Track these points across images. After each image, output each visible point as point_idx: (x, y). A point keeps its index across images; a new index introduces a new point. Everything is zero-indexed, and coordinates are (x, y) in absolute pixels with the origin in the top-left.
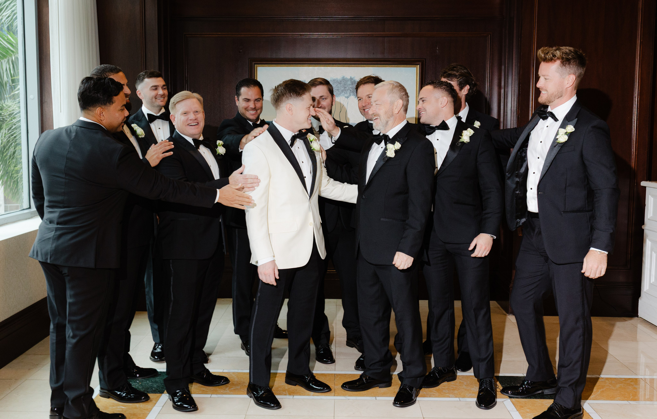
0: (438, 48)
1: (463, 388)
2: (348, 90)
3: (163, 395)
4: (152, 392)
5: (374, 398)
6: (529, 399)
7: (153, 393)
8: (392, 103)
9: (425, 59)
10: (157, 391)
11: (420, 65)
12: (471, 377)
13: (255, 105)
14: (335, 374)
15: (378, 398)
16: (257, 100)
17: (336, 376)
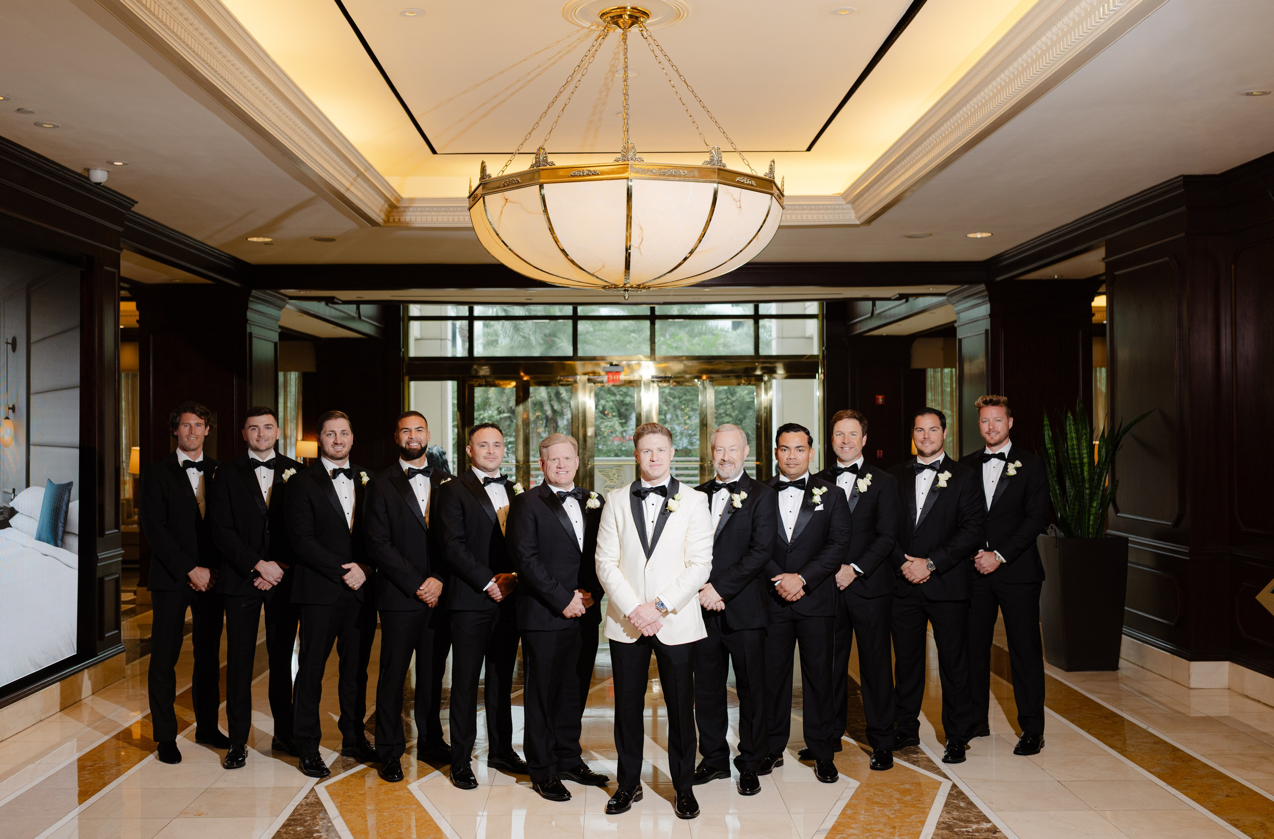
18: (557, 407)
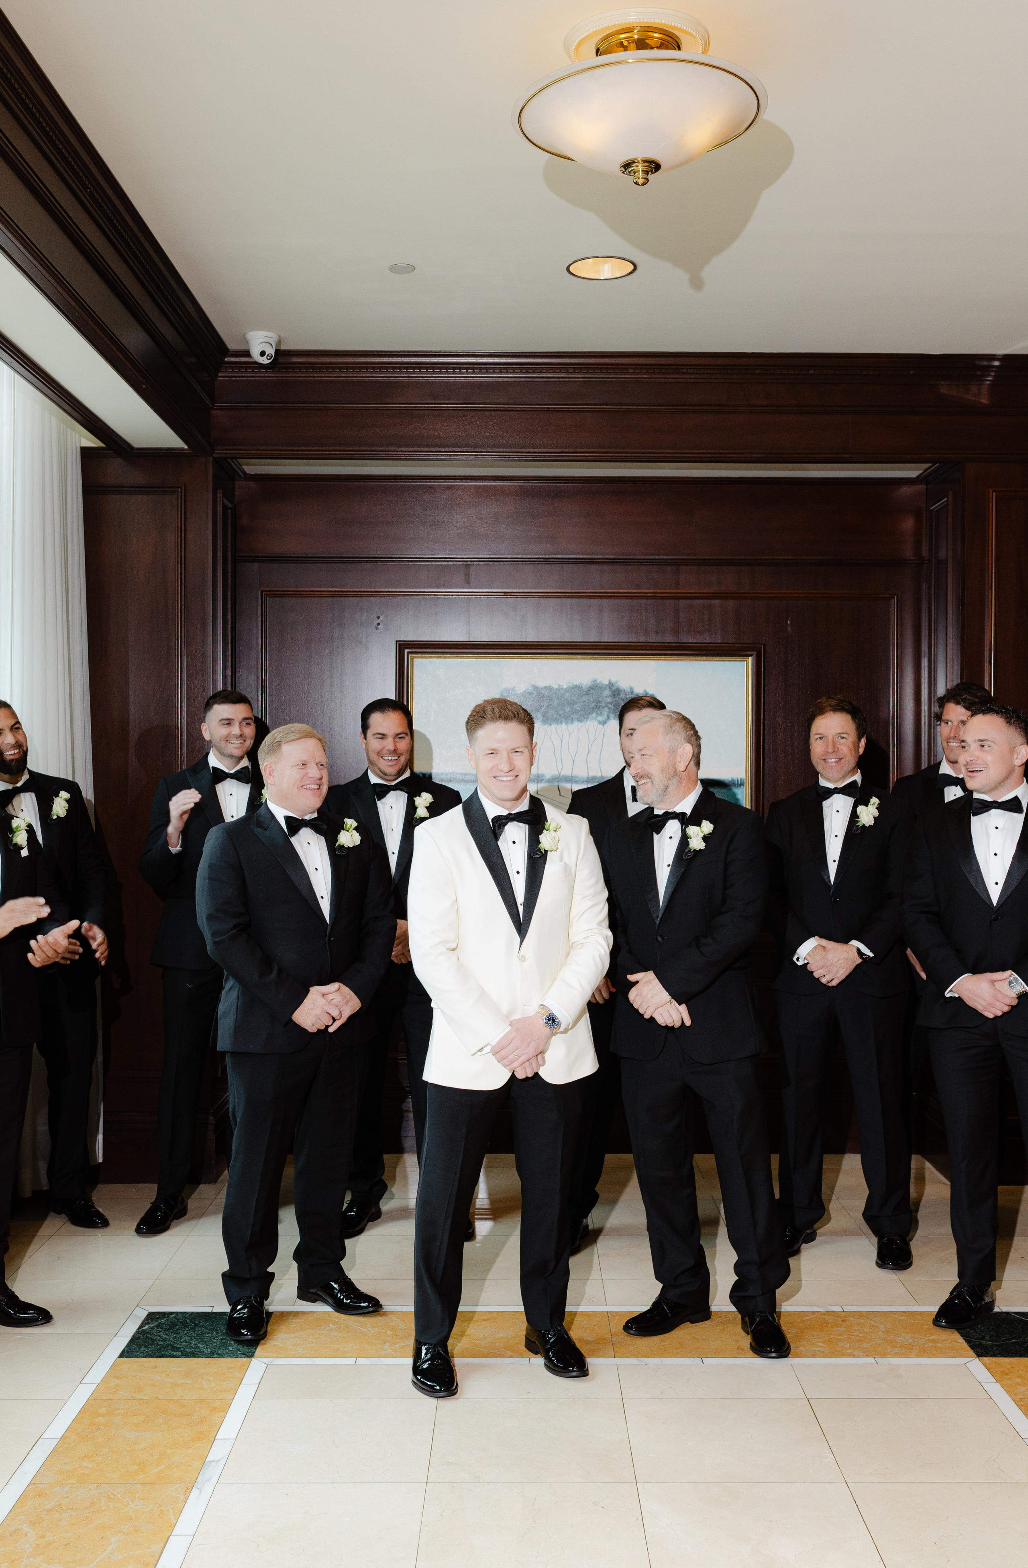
0: (791, 622)
1: (878, 1337)
2: (603, 707)
3: (254, 1360)
4: (229, 1356)
5: (698, 1361)
6: (1018, 1358)
7: (231, 1357)
8: (673, 752)
9: (765, 645)
10: (239, 1352)
11: (755, 656)
12: (892, 1315)
13: (395, 746)
14: (607, 1312)
15: (706, 1360)
16: (400, 736)
17: (610, 1316)
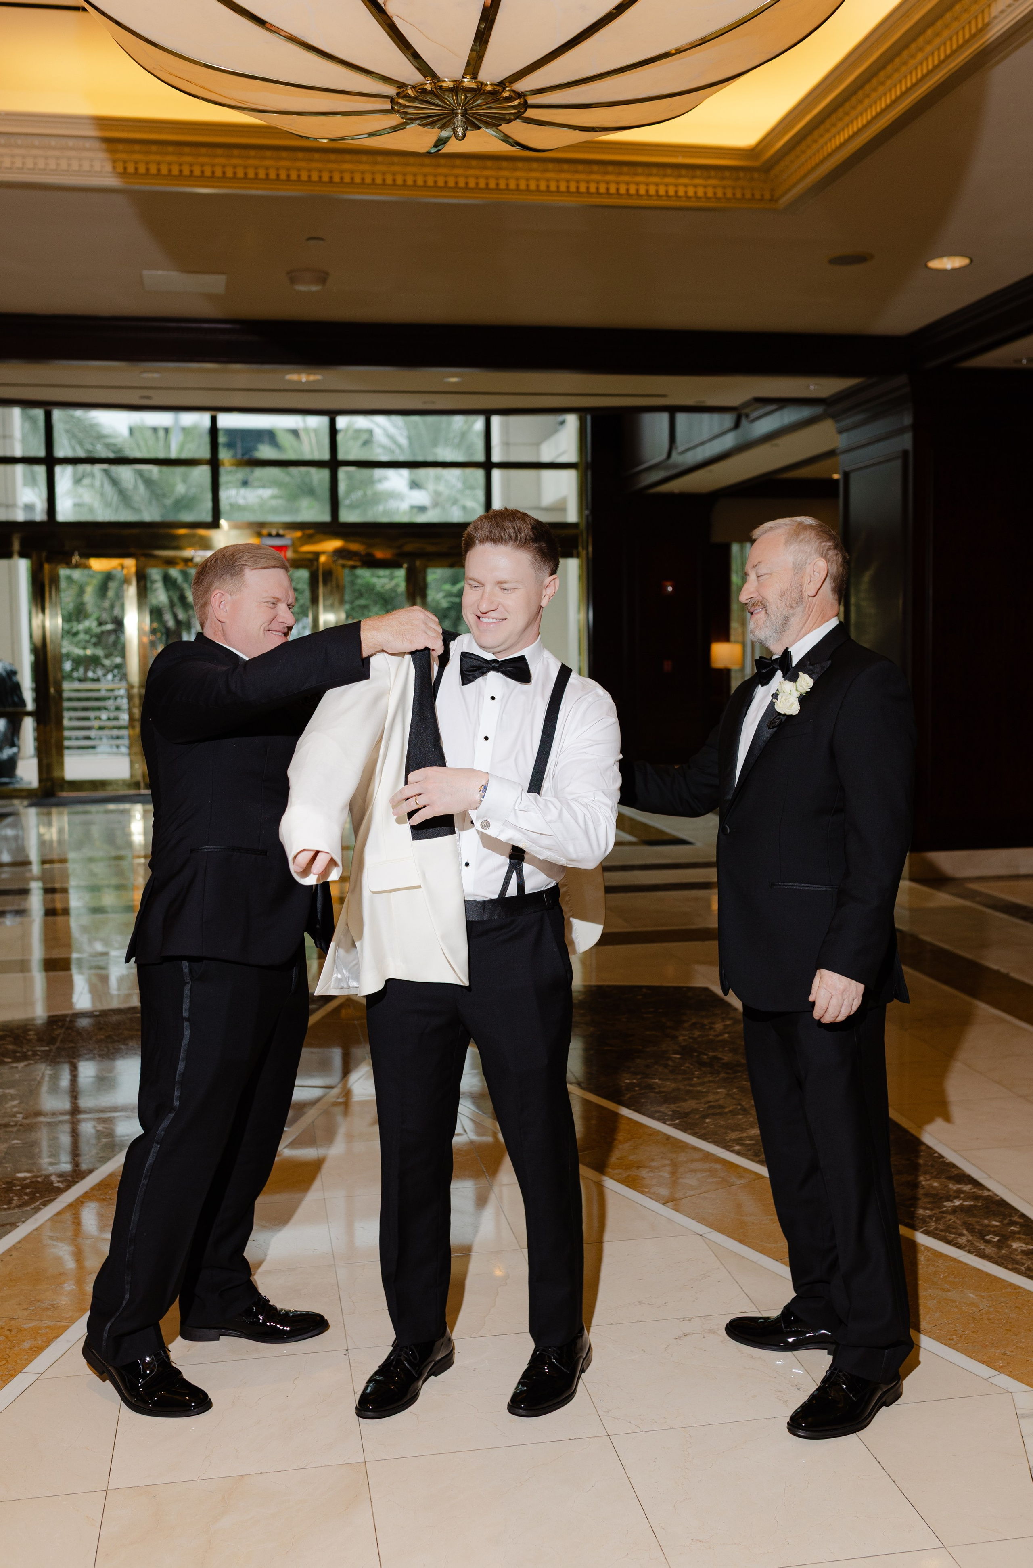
18: (181, 616)
